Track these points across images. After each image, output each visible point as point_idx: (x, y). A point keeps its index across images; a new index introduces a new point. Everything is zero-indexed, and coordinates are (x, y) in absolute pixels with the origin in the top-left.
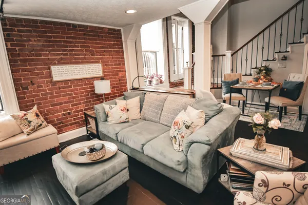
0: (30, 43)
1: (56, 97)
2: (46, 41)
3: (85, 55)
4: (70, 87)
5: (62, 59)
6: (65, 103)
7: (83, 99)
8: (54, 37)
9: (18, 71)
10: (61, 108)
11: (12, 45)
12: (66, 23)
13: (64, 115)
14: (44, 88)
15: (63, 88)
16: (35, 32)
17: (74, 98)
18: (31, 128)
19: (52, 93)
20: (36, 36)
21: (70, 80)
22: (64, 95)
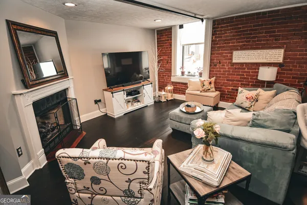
0: (226, 35)
1: (232, 74)
2: (236, 32)
3: (268, 40)
4: (245, 69)
5: (244, 45)
6: (236, 81)
7: (253, 82)
8: (243, 27)
9: (214, 54)
10: (232, 84)
11: (215, 37)
12: (257, 13)
13: (233, 89)
14: (225, 67)
15: (239, 68)
16: (230, 26)
17: (245, 78)
18: (203, 89)
19: (229, 71)
20: (230, 29)
21: (246, 63)
22: (237, 75)
